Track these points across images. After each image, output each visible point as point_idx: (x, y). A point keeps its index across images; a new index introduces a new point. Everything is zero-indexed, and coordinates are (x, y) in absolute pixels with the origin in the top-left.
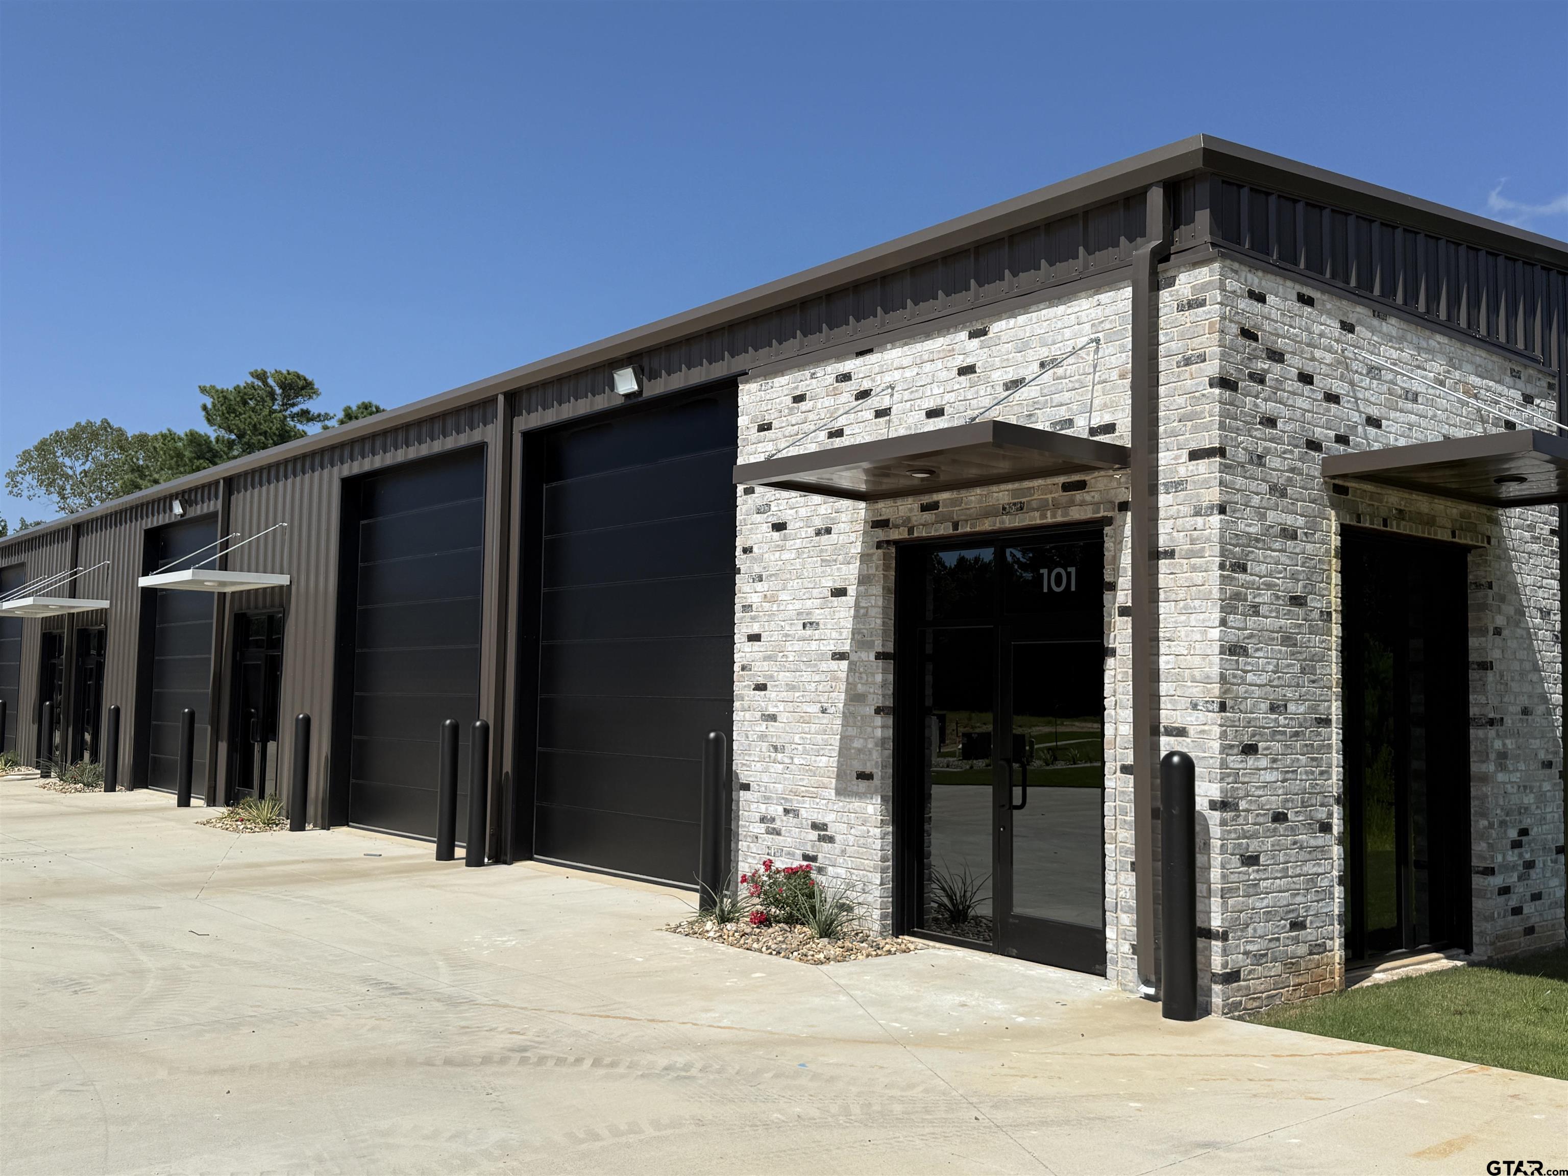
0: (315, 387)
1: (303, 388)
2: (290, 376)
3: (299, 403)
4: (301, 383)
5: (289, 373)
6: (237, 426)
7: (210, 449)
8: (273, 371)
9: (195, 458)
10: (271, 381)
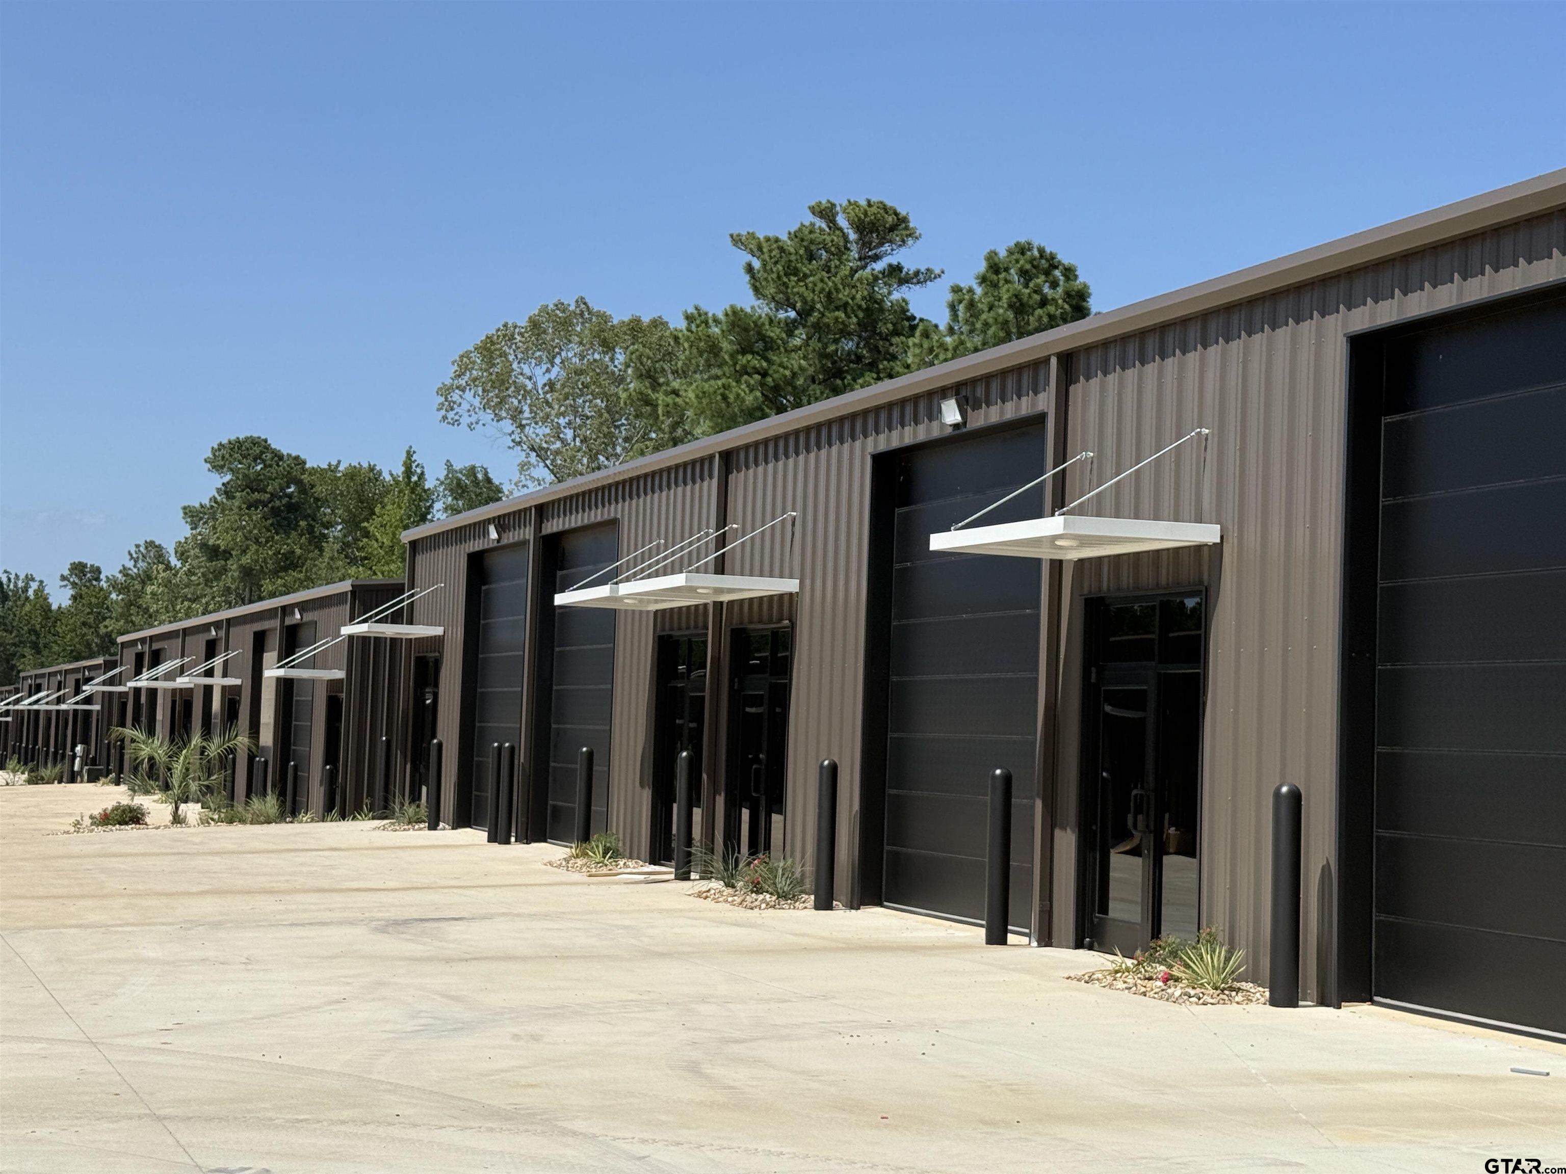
0: (911, 225)
1: (892, 229)
2: (874, 210)
3: (886, 254)
4: (890, 219)
5: (870, 205)
6: (801, 296)
7: (763, 337)
8: (845, 203)
9: (738, 352)
10: (842, 221)
